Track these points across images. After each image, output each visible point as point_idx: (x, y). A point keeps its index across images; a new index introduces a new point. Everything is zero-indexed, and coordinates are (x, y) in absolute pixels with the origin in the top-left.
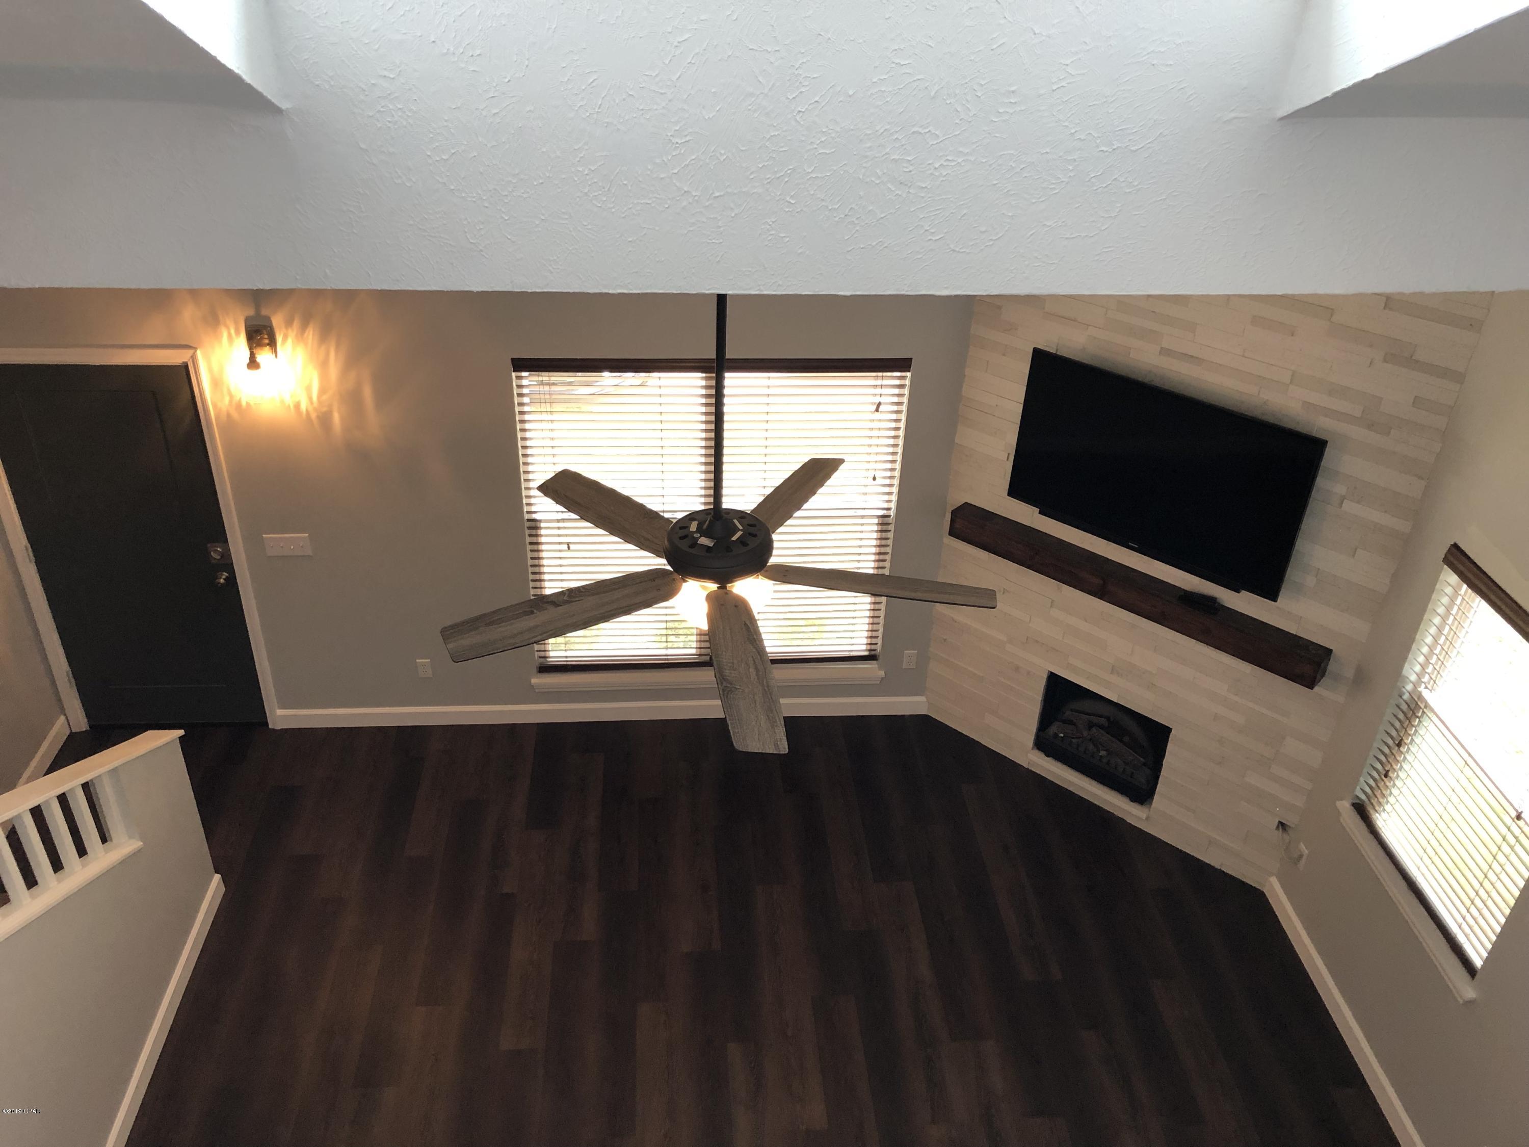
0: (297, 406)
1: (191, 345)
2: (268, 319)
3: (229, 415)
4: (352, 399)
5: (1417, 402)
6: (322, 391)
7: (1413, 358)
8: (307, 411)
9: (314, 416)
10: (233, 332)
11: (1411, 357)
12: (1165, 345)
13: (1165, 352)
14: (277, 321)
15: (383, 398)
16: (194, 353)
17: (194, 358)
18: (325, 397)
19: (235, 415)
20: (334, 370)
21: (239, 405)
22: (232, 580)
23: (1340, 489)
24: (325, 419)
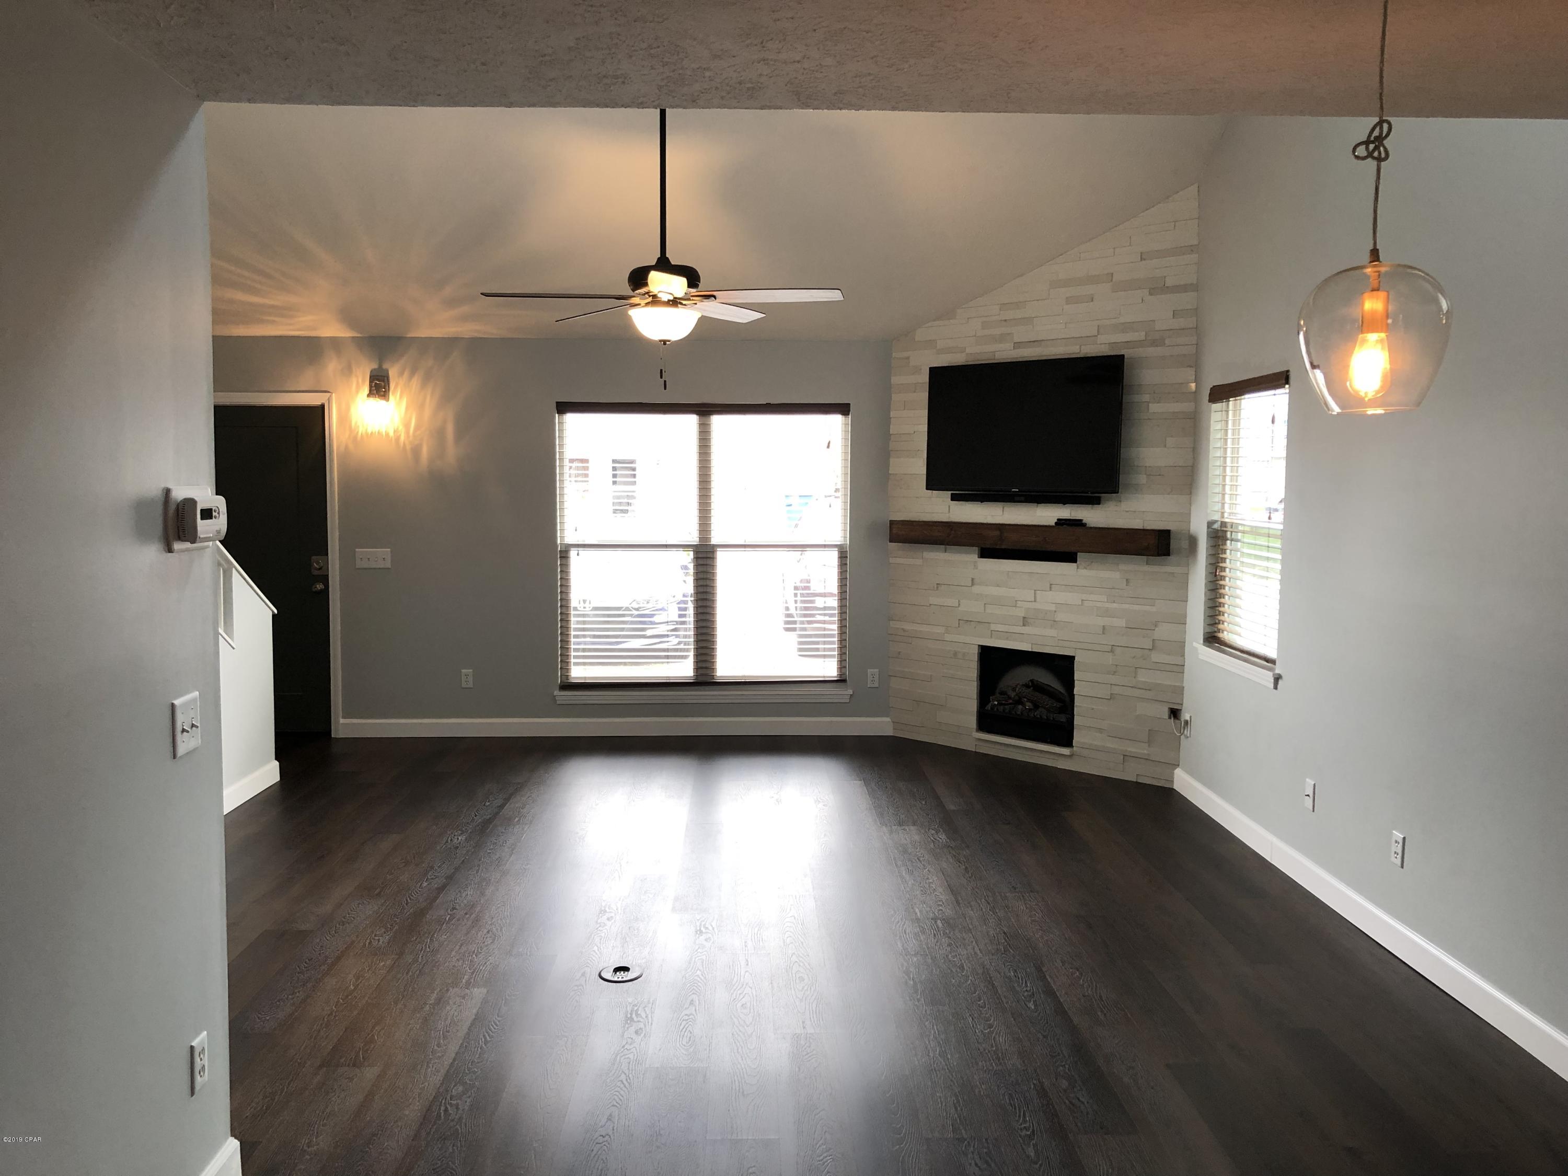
0: (398, 439)
1: (329, 390)
2: (387, 371)
3: (347, 447)
4: (439, 434)
5: (1175, 314)
6: (417, 428)
7: (1166, 285)
8: (404, 444)
9: (408, 447)
10: (360, 381)
11: (1164, 285)
12: (1016, 340)
13: (1017, 345)
14: (393, 373)
15: (461, 432)
16: (331, 396)
17: (329, 400)
18: (418, 432)
19: (351, 447)
20: (428, 412)
21: (355, 439)
22: (325, 592)
23: (1146, 398)
24: (416, 451)
